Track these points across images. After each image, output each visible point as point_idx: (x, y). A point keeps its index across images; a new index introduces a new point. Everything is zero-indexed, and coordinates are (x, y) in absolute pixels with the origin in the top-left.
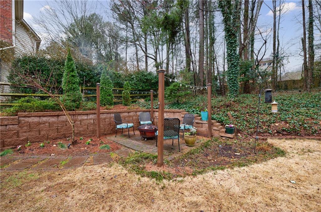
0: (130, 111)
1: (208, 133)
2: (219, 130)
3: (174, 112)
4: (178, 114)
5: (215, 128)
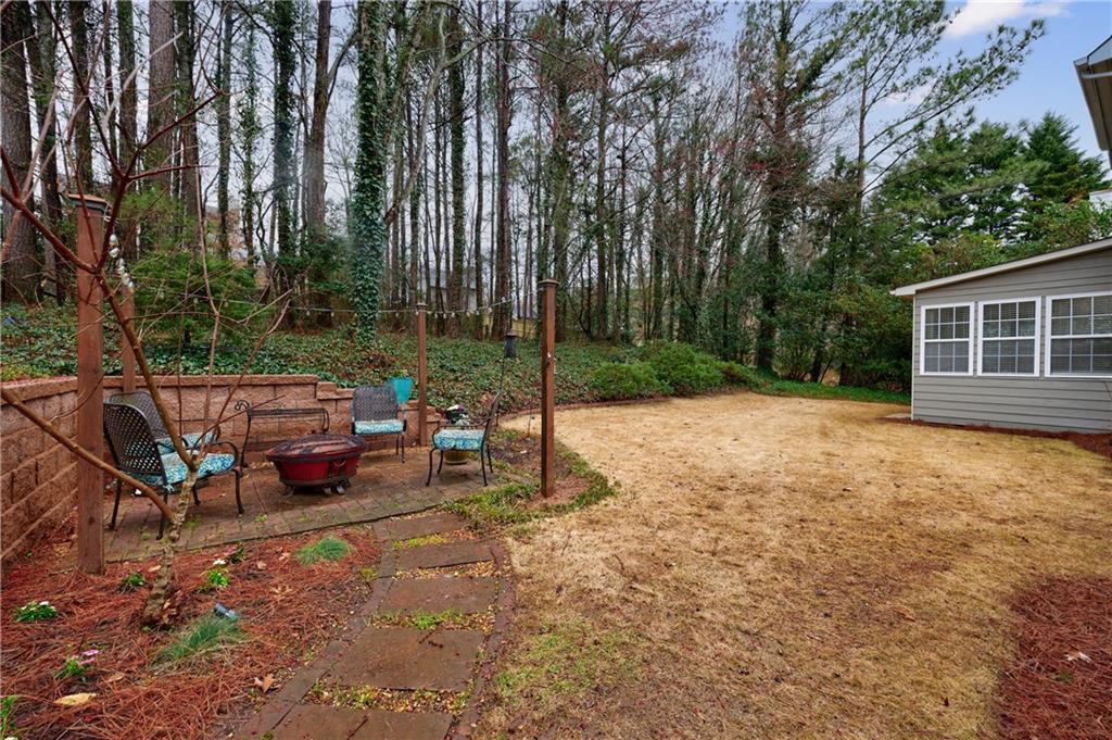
1: (419, 435)
2: (438, 422)
3: (275, 386)
4: (298, 390)
5: (430, 418)
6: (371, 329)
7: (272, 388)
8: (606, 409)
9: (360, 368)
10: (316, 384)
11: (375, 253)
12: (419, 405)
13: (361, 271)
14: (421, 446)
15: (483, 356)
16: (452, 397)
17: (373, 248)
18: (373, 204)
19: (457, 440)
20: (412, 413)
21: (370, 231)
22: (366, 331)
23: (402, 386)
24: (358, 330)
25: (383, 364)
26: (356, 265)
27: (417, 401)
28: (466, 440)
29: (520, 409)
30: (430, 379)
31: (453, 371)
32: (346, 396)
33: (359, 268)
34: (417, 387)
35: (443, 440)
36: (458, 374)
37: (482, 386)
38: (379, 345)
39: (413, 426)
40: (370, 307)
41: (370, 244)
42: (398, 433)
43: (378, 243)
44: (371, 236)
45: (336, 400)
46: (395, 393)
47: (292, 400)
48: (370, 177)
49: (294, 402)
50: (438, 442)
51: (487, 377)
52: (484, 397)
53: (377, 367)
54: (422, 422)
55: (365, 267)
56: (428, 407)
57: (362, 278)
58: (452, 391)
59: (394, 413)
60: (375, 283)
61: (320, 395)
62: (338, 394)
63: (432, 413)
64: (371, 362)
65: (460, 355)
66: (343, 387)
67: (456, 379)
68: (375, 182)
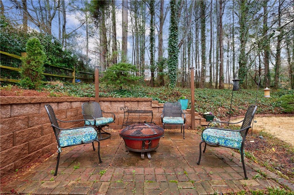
0: (61, 101)
1: (191, 124)
2: (200, 119)
3: (138, 101)
4: (145, 103)
5: (196, 117)
6: (174, 84)
7: (137, 102)
8: (289, 118)
9: (169, 97)
10: (151, 101)
11: (175, 58)
12: (191, 111)
13: (171, 65)
14: (192, 129)
15: (216, 93)
16: (205, 109)
17: (174, 56)
18: (174, 41)
19: (219, 138)
20: (188, 114)
21: (173, 50)
22: (172, 85)
23: (184, 103)
24: (170, 84)
25: (177, 95)
26: (169, 63)
27: (190, 109)
28: (227, 140)
29: (237, 115)
30: (195, 101)
31: (204, 98)
32: (162, 106)
33: (170, 64)
34: (190, 104)
35: (209, 137)
36: (207, 99)
37: (217, 104)
38: (176, 89)
39: (189, 120)
40: (174, 76)
41: (174, 54)
42: (182, 124)
43: (176, 54)
44: (174, 52)
45: (158, 107)
46: (180, 106)
47: (144, 107)
48: (174, 31)
49: (144, 108)
50: (205, 138)
51: (219, 101)
52: (219, 109)
53: (175, 96)
54: (193, 118)
55: (172, 63)
56: (196, 112)
57: (171, 67)
58: (204, 106)
59: (180, 114)
60: (175, 68)
61: (153, 105)
62: (159, 105)
63: (197, 115)
64: (173, 94)
65: (206, 93)
66: (162, 103)
67: (206, 101)
68: (175, 33)
